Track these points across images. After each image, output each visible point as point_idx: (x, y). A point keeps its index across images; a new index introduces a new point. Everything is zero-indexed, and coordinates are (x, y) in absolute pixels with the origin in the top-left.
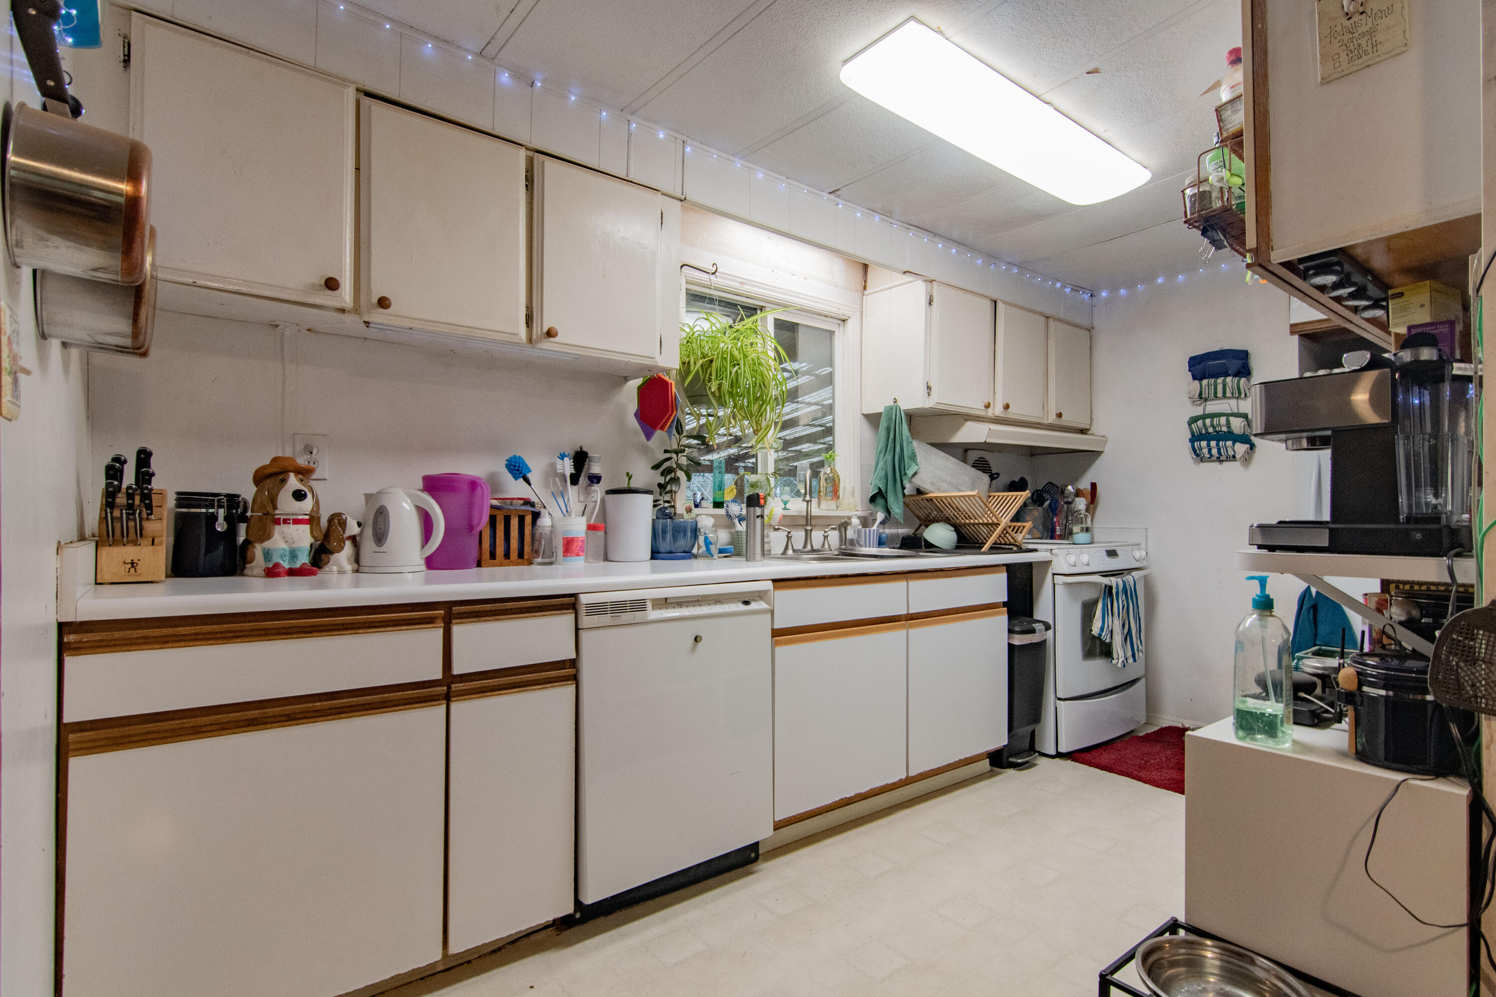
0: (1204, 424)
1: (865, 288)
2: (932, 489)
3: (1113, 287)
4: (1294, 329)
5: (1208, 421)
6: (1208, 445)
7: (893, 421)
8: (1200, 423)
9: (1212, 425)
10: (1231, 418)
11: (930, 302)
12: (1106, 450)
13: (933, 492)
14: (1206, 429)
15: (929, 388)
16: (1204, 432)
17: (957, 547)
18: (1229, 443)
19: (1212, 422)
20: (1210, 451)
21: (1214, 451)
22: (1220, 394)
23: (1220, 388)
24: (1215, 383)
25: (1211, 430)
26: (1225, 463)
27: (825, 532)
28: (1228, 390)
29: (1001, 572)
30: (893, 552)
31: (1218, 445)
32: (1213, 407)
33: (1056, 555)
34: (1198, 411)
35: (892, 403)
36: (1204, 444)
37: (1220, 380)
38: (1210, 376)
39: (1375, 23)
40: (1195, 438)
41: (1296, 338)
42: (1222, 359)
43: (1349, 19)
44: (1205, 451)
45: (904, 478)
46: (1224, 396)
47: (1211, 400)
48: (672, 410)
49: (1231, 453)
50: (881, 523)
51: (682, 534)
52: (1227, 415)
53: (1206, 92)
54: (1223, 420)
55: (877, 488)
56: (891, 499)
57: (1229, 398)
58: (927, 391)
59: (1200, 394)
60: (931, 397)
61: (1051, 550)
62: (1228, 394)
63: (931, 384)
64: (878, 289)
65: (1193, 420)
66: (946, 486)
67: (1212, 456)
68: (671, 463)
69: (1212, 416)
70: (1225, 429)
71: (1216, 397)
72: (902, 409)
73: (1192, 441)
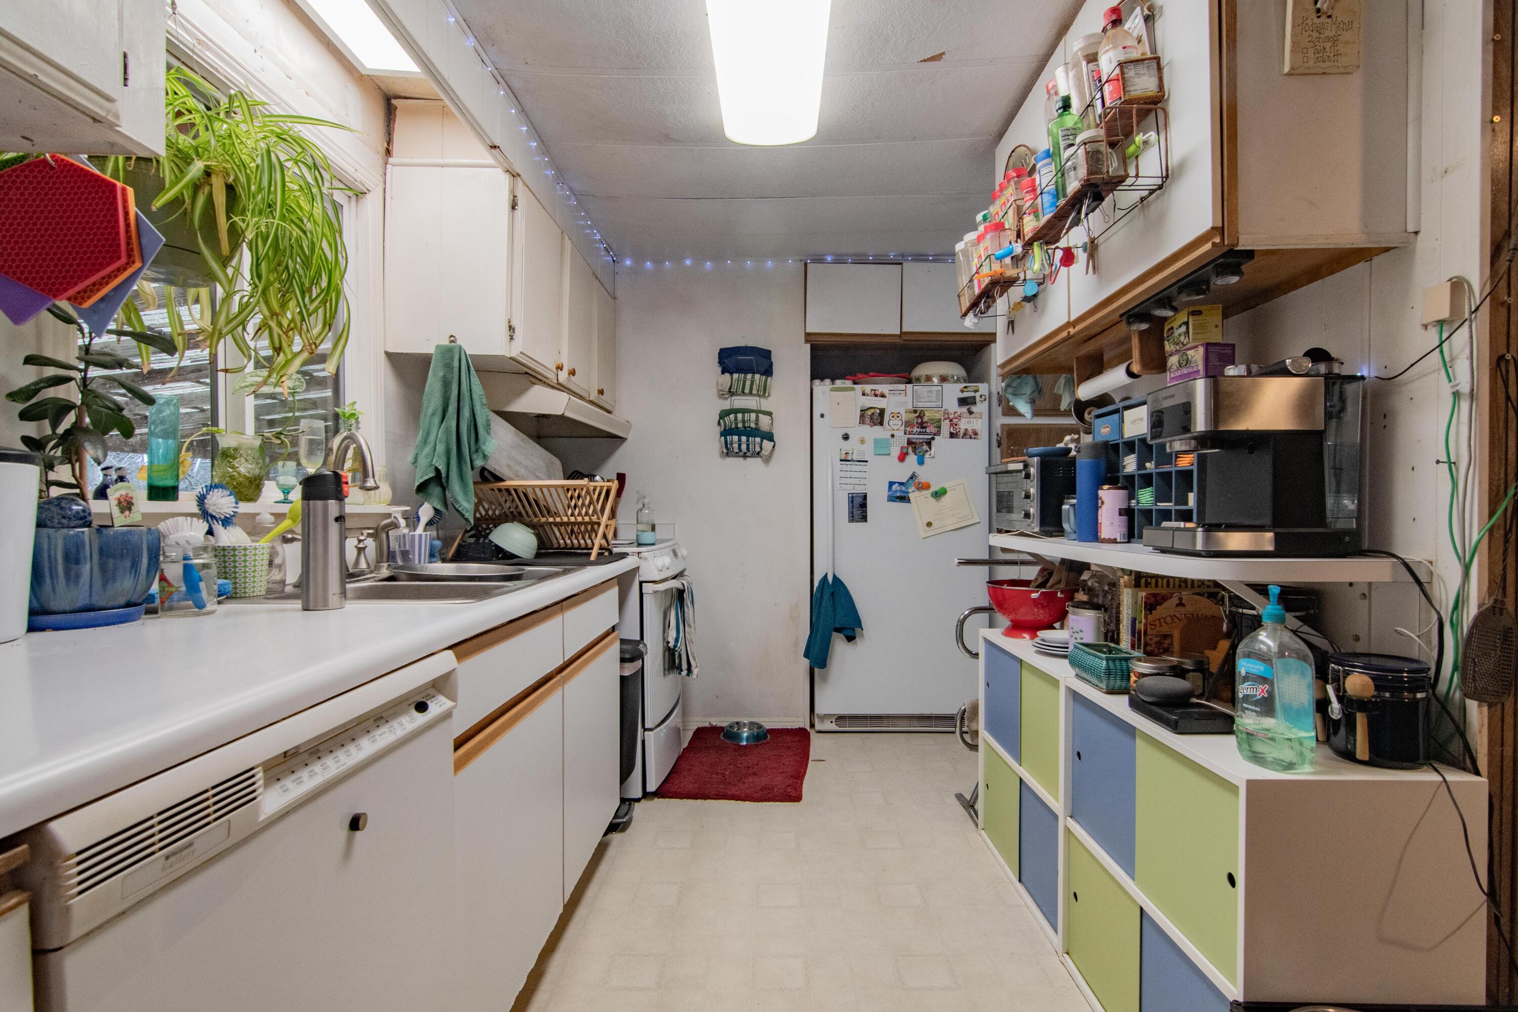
0: (736, 419)
1: (388, 152)
2: (511, 475)
3: (639, 257)
4: (809, 337)
5: (740, 416)
6: (740, 440)
7: (456, 370)
8: (732, 416)
9: (743, 421)
10: (760, 415)
11: (514, 207)
12: (630, 437)
13: (512, 479)
14: (736, 424)
15: (511, 328)
16: (733, 426)
17: (538, 555)
18: (758, 440)
19: (743, 417)
20: (740, 445)
21: (744, 447)
22: (747, 391)
23: (748, 383)
24: (745, 378)
25: (740, 425)
26: (748, 459)
27: (360, 541)
28: (754, 387)
29: (612, 587)
30: (503, 571)
31: (748, 441)
32: (740, 402)
33: (646, 559)
34: (726, 405)
35: (446, 342)
36: (736, 438)
37: (749, 376)
38: (739, 371)
39: (1339, 33)
40: (725, 433)
41: (808, 346)
42: (749, 356)
43: (1319, 17)
44: (736, 446)
45: (474, 457)
46: (751, 393)
47: (737, 395)
48: (130, 256)
49: (758, 449)
50: (427, 524)
51: (128, 563)
52: (758, 412)
53: (925, 61)
54: (753, 415)
55: (432, 469)
56: (455, 485)
57: (755, 395)
58: (509, 333)
59: (730, 388)
60: (513, 342)
61: (639, 553)
62: (754, 392)
63: (513, 324)
64: (416, 161)
65: (724, 414)
66: (522, 471)
67: (740, 450)
68: (68, 391)
69: (744, 411)
70: (753, 425)
71: (743, 392)
72: (468, 353)
73: (722, 434)
